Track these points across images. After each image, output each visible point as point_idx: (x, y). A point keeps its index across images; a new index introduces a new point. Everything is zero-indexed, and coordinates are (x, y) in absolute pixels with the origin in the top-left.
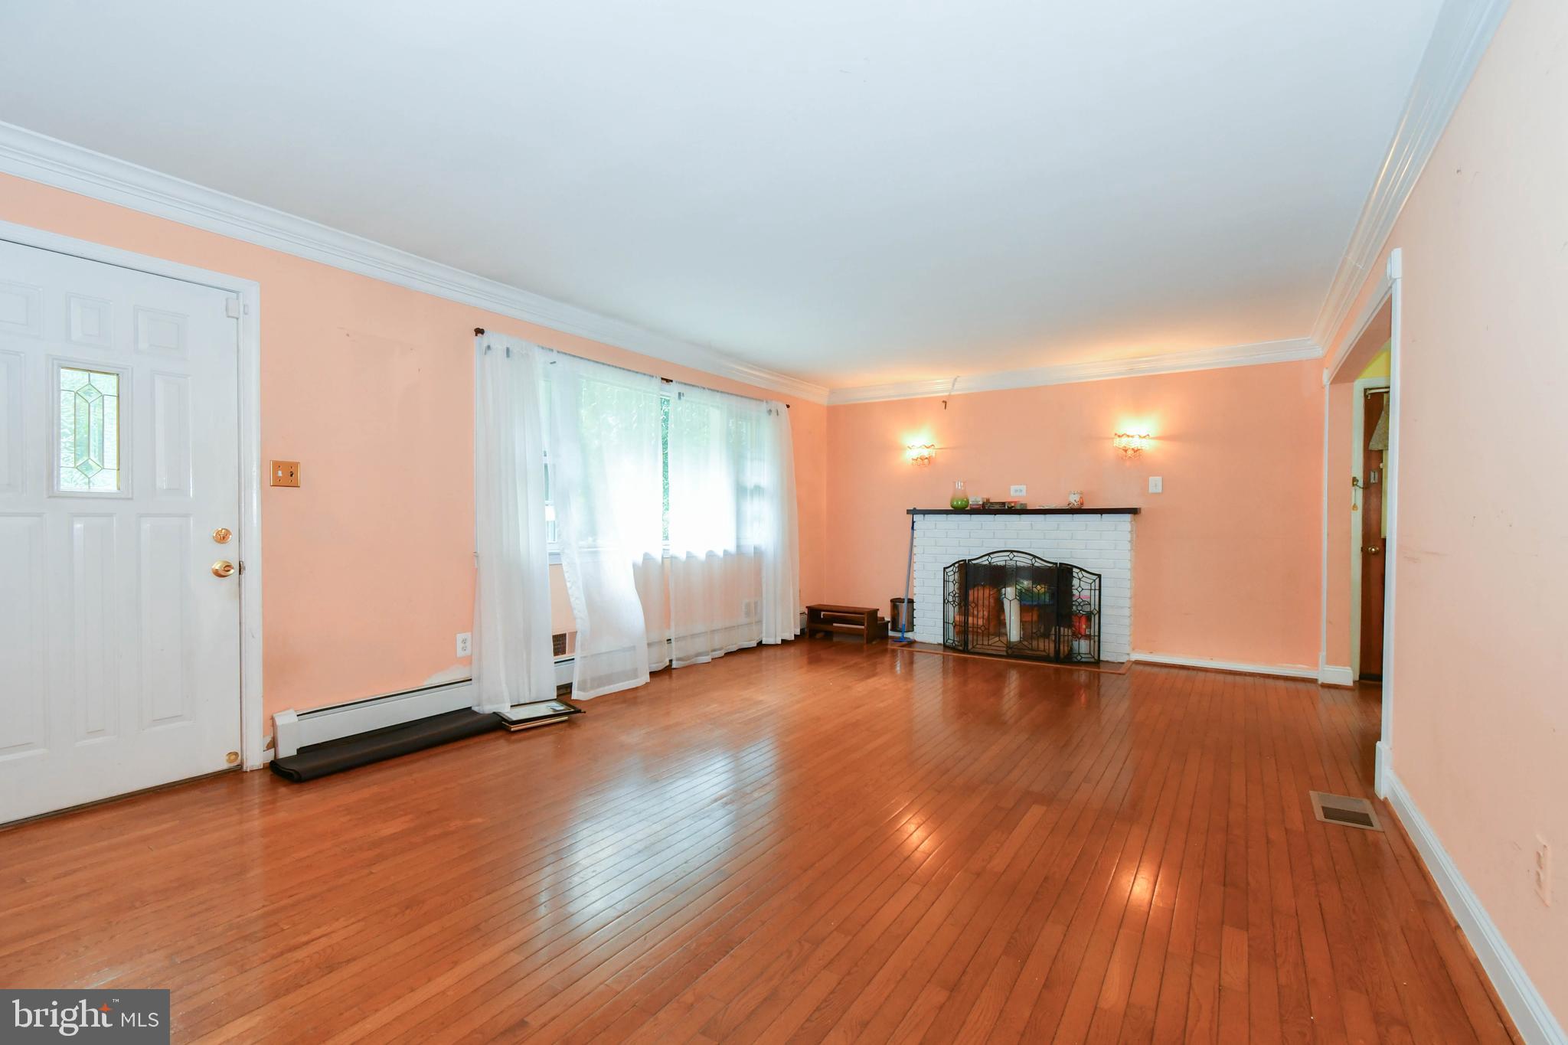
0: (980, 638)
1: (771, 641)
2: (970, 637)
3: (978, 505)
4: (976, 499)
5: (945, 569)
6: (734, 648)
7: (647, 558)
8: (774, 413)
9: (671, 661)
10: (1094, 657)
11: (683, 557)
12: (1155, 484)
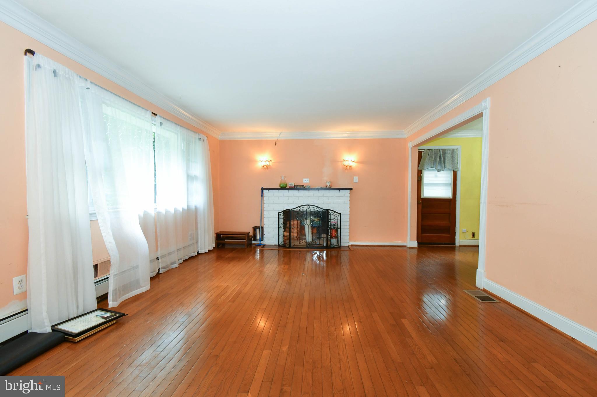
0: (296, 241)
1: (203, 251)
2: (292, 241)
3: (292, 186)
4: (291, 184)
5: (279, 213)
6: (187, 257)
7: (146, 214)
8: (202, 140)
9: (159, 269)
10: (339, 245)
11: (164, 212)
12: (355, 179)
